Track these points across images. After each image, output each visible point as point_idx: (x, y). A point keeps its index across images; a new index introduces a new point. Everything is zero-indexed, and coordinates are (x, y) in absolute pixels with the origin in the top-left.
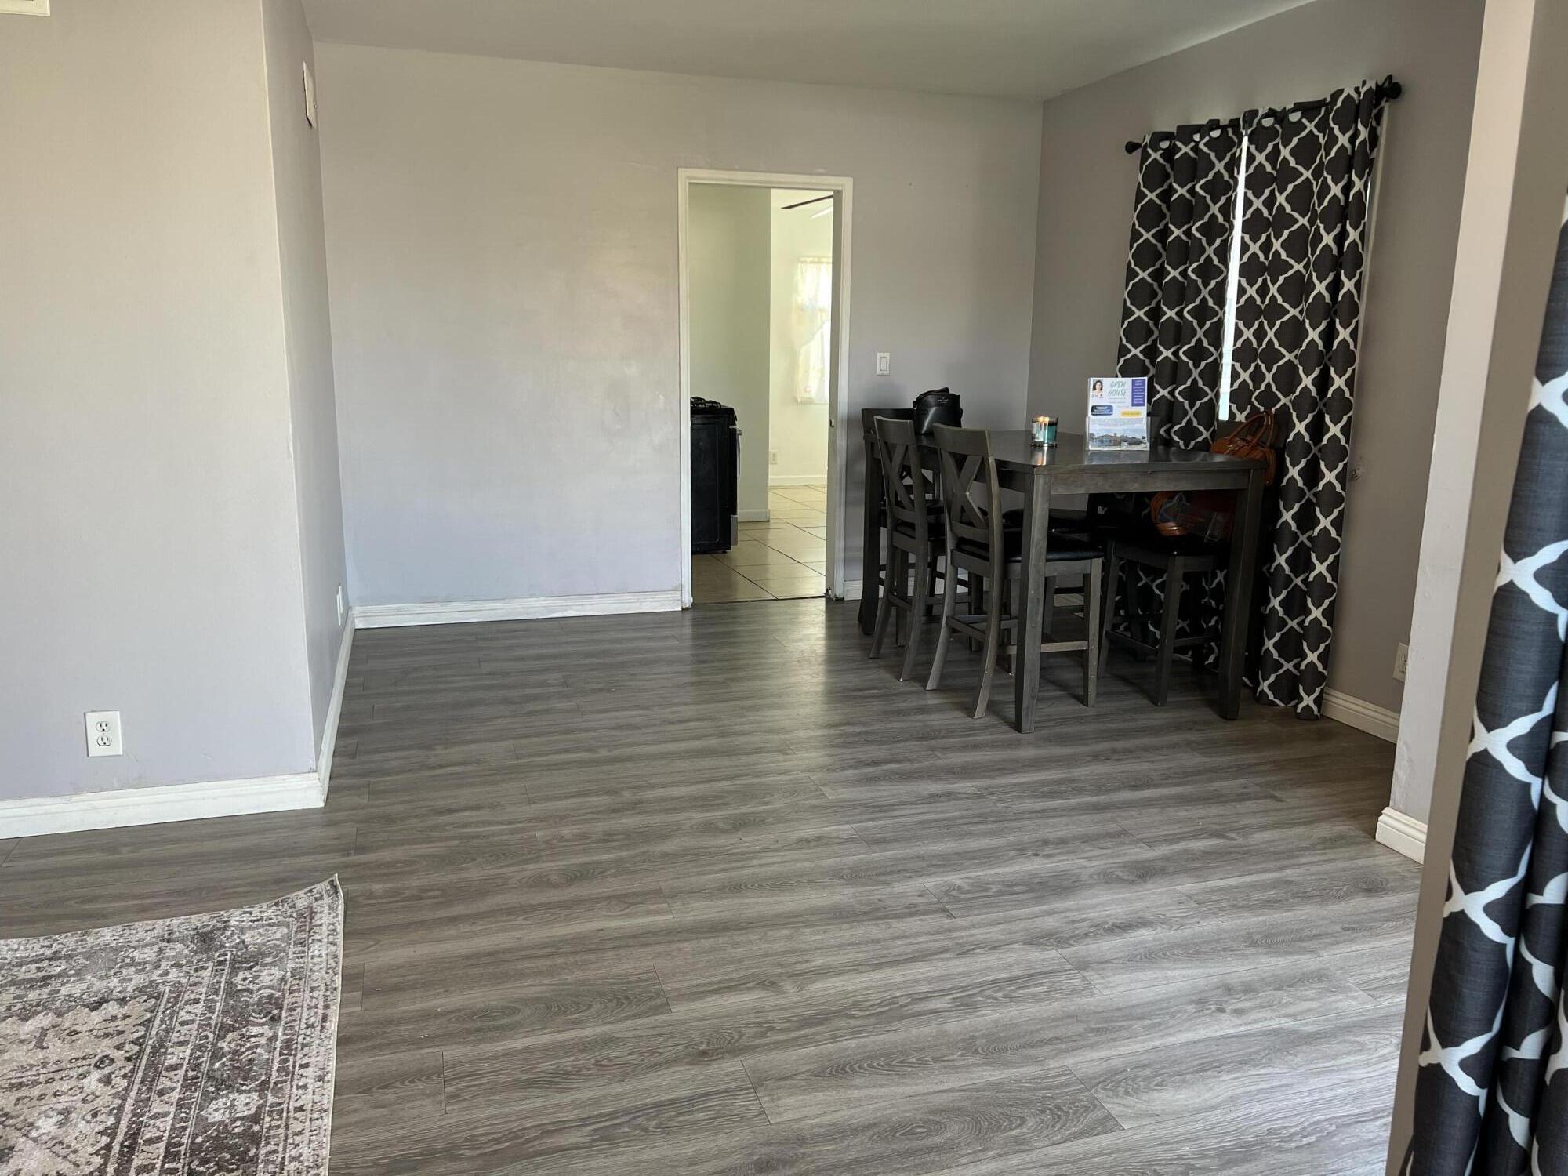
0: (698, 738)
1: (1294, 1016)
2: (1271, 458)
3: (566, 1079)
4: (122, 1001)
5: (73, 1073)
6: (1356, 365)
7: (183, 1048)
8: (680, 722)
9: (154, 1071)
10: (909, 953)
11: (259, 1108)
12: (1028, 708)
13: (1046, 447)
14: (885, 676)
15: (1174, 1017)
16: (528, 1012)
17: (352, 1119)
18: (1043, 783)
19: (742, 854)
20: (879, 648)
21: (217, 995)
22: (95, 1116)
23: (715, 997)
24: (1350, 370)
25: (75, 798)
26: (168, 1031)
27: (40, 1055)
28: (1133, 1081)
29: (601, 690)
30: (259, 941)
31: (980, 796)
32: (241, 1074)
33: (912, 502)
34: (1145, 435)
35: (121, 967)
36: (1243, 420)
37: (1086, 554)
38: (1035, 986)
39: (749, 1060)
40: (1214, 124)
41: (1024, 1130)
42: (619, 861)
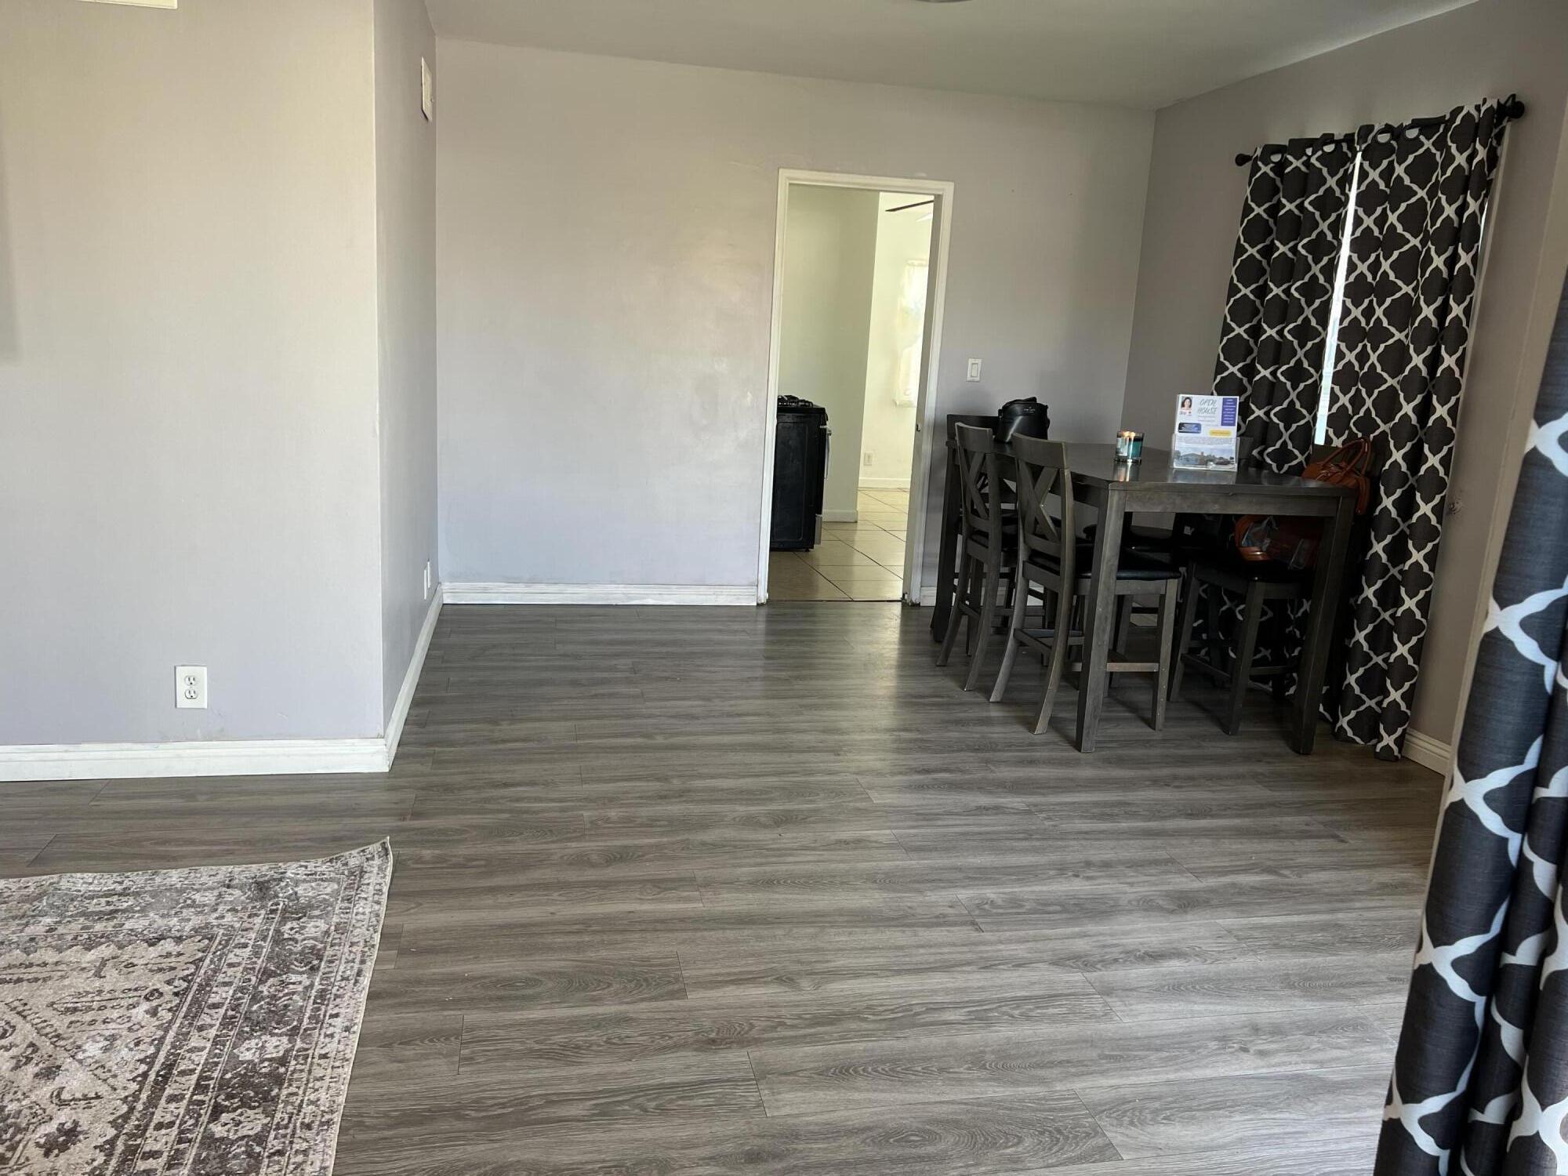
0: (754, 732)
1: (1321, 1063)
2: (1365, 487)
3: (577, 1053)
4: (179, 940)
5: (124, 1003)
6: (1461, 394)
7: (226, 988)
8: (739, 715)
9: (198, 1007)
10: (931, 963)
11: (287, 1051)
12: (1089, 728)
13: (1130, 462)
14: (950, 684)
15: (1194, 1051)
16: (550, 985)
17: (371, 1070)
18: (1096, 804)
19: (778, 849)
20: (947, 656)
21: (265, 942)
22: (137, 1044)
23: (732, 987)
24: (1453, 399)
25: (161, 746)
26: (215, 971)
27: (97, 983)
28: (1141, 1112)
29: (667, 678)
30: (310, 894)
31: (1029, 812)
32: (276, 1017)
33: (987, 510)
34: (1234, 456)
35: (181, 908)
36: (1340, 446)
37: (1160, 574)
38: (1054, 1007)
39: (756, 1053)
40: (1328, 138)
41: (1020, 1149)
42: (659, 847)
